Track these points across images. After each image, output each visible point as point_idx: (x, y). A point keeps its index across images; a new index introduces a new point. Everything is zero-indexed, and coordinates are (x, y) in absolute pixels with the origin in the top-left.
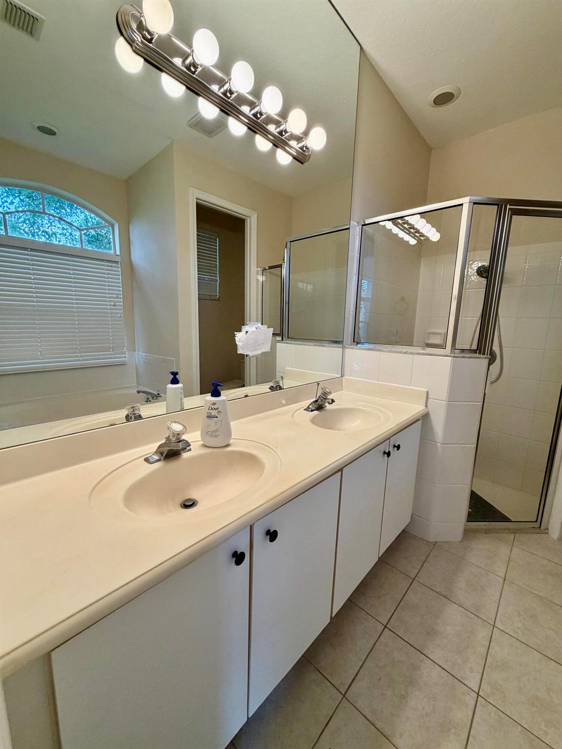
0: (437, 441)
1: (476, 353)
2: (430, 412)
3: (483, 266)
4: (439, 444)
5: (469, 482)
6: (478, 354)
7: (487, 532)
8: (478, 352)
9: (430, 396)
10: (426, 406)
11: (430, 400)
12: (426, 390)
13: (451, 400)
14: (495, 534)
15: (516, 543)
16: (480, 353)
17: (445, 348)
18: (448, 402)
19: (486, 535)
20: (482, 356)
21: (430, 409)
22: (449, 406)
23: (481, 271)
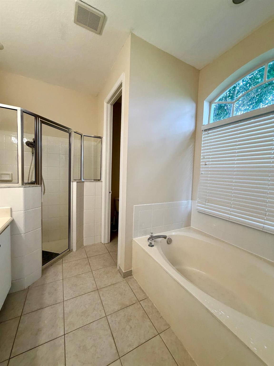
0: (21, 233)
1: (35, 184)
2: (14, 219)
3: (29, 142)
4: (23, 234)
5: (41, 246)
6: (36, 185)
7: (51, 265)
8: (36, 183)
9: (13, 210)
10: (11, 216)
11: (13, 213)
12: (10, 207)
13: (26, 209)
14: (55, 264)
15: (63, 262)
16: (37, 184)
17: (18, 183)
18: (25, 211)
19: (52, 266)
20: (38, 185)
21: (14, 217)
22: (25, 212)
23: (28, 144)
